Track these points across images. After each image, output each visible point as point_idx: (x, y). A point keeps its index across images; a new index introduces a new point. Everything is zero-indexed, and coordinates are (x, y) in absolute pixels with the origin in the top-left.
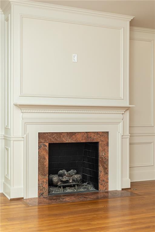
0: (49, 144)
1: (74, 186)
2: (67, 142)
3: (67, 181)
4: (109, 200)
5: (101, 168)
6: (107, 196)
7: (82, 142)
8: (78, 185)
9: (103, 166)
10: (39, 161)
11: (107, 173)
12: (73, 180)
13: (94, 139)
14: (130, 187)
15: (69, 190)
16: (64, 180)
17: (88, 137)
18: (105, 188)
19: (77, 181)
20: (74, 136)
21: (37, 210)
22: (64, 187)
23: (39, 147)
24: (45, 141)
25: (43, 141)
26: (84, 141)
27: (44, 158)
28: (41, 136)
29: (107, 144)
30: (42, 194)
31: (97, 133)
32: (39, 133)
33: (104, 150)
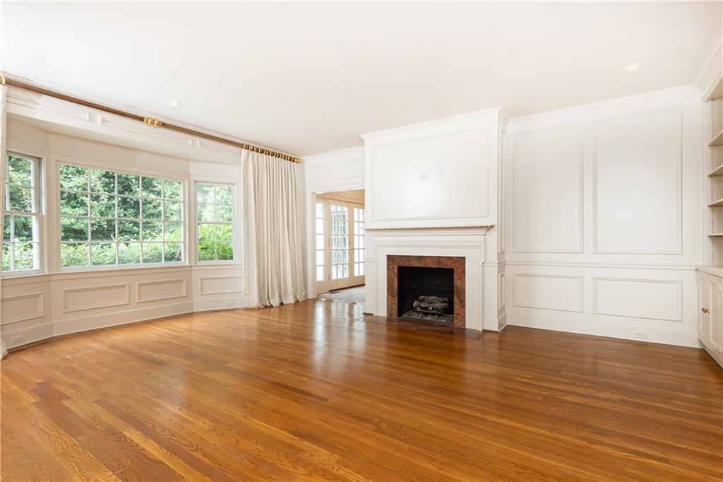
0: (398, 267)
1: (434, 314)
2: (416, 266)
3: (426, 308)
4: (466, 339)
5: (456, 300)
6: (463, 331)
7: (432, 267)
9: (459, 298)
11: (463, 306)
13: (446, 265)
14: (497, 330)
15: (429, 318)
16: (423, 306)
17: (439, 262)
18: (461, 324)
19: (437, 310)
20: (423, 261)
21: (385, 329)
22: (426, 314)
23: (388, 269)
24: (394, 263)
25: (392, 263)
26: (434, 266)
27: (393, 281)
28: (390, 258)
29: (464, 272)
30: (392, 315)
31: (451, 258)
32: (388, 256)
33: (460, 279)
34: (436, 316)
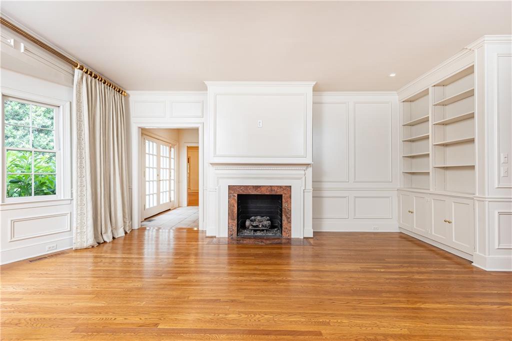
0: (238, 195)
1: (263, 230)
2: (253, 193)
3: (257, 226)
4: (292, 247)
5: (284, 217)
6: (289, 241)
7: (266, 194)
8: (267, 230)
9: (286, 216)
10: (229, 208)
11: (290, 222)
12: (263, 226)
13: (277, 192)
14: (312, 236)
15: (259, 234)
16: (254, 224)
17: (271, 190)
18: (287, 235)
19: (266, 226)
20: (259, 189)
21: (227, 248)
22: (255, 231)
23: (229, 197)
24: (235, 192)
25: (232, 192)
26: (268, 193)
27: (234, 206)
28: (231, 188)
29: (290, 197)
30: (232, 235)
31: (281, 187)
32: (229, 186)
33: (287, 202)
34: (265, 231)
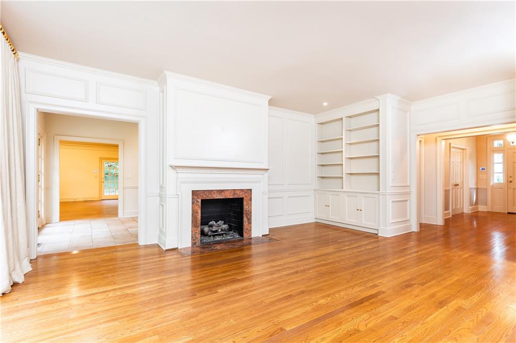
0: (202, 200)
1: (222, 234)
2: (217, 198)
3: (216, 231)
4: (252, 246)
5: (245, 219)
6: (250, 241)
8: (225, 234)
9: (247, 217)
10: (192, 215)
11: (250, 223)
12: (222, 230)
13: (239, 196)
14: (268, 233)
15: (218, 238)
16: (214, 230)
17: (235, 194)
19: (225, 230)
20: (223, 193)
21: (190, 260)
22: (214, 236)
23: (193, 203)
24: (198, 197)
25: (196, 198)
26: (231, 197)
27: (197, 213)
28: (195, 193)
29: (251, 199)
30: (195, 243)
31: (243, 190)
32: (192, 191)
33: (248, 204)
